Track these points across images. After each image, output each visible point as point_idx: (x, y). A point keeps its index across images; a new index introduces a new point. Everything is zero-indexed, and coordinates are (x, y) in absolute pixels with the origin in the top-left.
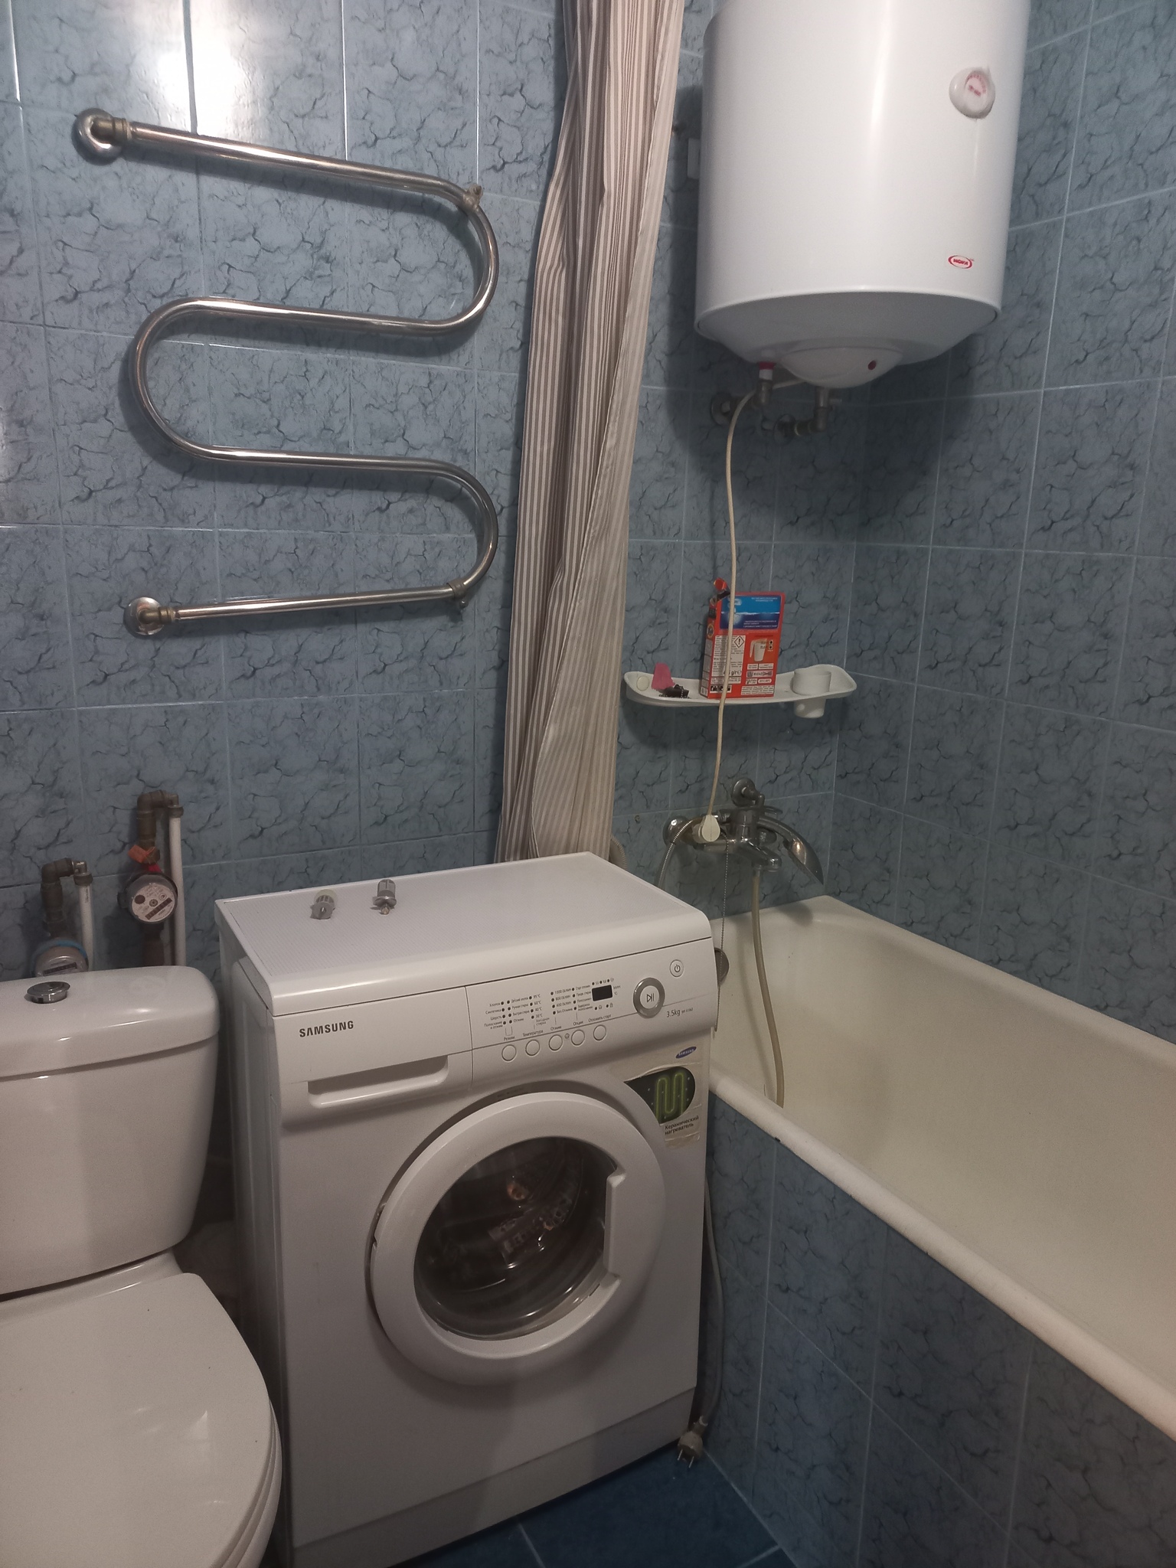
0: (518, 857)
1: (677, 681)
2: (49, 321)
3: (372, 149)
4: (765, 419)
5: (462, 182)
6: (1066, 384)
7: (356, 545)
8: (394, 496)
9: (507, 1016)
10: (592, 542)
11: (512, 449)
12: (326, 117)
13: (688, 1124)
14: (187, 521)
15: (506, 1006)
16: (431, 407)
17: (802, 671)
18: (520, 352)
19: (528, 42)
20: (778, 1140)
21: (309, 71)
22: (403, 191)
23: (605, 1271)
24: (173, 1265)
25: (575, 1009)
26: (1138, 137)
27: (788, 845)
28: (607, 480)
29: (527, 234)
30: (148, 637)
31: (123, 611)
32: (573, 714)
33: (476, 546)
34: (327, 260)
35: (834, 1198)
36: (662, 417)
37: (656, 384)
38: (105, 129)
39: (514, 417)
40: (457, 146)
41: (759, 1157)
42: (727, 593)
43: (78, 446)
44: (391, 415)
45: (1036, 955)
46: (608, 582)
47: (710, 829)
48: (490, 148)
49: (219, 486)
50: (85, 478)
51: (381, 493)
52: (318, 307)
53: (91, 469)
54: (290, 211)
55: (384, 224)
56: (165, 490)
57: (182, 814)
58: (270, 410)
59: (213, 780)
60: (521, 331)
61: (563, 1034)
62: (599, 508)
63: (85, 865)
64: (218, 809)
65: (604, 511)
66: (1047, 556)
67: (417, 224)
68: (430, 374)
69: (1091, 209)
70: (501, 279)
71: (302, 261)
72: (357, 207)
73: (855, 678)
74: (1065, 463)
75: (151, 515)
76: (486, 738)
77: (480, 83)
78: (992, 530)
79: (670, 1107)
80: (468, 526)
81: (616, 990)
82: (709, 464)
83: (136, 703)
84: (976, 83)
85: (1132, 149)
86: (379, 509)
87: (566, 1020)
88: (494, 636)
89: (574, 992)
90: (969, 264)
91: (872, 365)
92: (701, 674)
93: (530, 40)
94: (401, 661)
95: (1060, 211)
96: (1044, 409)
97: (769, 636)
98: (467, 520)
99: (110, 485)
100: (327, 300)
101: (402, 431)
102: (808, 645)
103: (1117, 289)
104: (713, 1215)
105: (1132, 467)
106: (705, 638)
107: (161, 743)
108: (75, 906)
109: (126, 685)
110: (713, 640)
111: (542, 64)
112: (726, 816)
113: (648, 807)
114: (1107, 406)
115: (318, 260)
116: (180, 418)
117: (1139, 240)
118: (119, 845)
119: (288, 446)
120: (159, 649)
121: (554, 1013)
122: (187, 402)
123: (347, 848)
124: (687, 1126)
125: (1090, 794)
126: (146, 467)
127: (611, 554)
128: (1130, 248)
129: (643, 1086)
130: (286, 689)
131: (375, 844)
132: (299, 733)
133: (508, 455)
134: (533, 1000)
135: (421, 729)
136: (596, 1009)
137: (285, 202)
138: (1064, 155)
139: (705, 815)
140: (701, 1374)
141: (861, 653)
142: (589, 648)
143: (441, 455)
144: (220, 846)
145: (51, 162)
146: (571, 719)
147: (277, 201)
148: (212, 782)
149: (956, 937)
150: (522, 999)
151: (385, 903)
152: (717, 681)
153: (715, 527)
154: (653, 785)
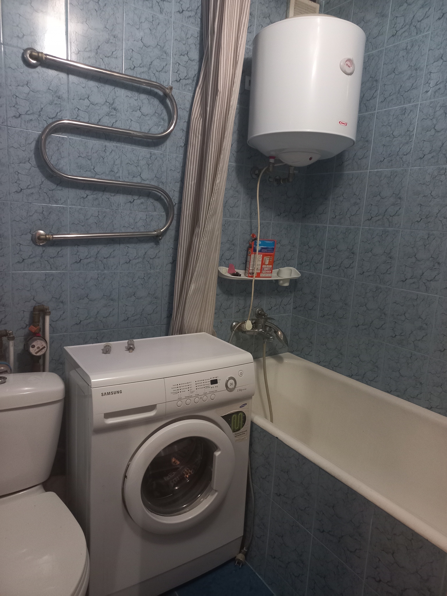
0: (178, 334)
1: (237, 271)
2: (9, 125)
3: (133, 71)
4: (270, 177)
5: (165, 84)
6: (377, 169)
7: (121, 215)
8: (136, 197)
9: (179, 390)
10: (210, 217)
11: (179, 182)
12: (117, 58)
13: (243, 433)
14: (58, 202)
15: (179, 386)
16: (151, 166)
17: (281, 269)
18: (184, 148)
19: (190, 38)
20: (277, 438)
21: (111, 41)
22: (143, 86)
23: (212, 489)
24: (42, 490)
25: (204, 387)
26: (401, 86)
27: (276, 332)
28: (216, 195)
29: (188, 106)
30: (40, 246)
31: (31, 235)
32: (201, 280)
33: (165, 218)
34: (115, 109)
35: (299, 458)
36: (234, 174)
37: (232, 162)
38: (35, 55)
39: (181, 170)
40: (164, 72)
41: (270, 445)
42: (256, 239)
43: (18, 172)
44: (136, 167)
45: (365, 373)
46: (215, 232)
47: (249, 325)
48: (175, 74)
49: (70, 190)
50: (19, 184)
51: (131, 196)
52: (110, 126)
53: (21, 181)
54: (102, 91)
55: (136, 98)
56: (50, 190)
57: (50, 314)
58: (91, 163)
59: (63, 301)
60: (184, 140)
61: (199, 397)
62: (213, 205)
63: (12, 332)
64: (64, 313)
65: (215, 205)
66: (370, 229)
67: (148, 99)
68: (151, 153)
69: (385, 110)
70: (178, 121)
71: (106, 109)
72: (127, 91)
73: (300, 272)
74: (376, 196)
75: (44, 199)
76: (166, 289)
77: (172, 50)
78: (350, 220)
79: (237, 426)
80: (163, 210)
81: (219, 381)
82: (250, 192)
83: (34, 270)
84: (348, 63)
85: (399, 90)
86: (130, 202)
87: (201, 392)
88: (171, 251)
89: (204, 381)
90: (346, 124)
91: (311, 159)
92: (245, 268)
93: (191, 37)
94: (136, 259)
95: (375, 110)
96: (369, 177)
97: (270, 255)
98: (162, 208)
99: (29, 187)
100: (114, 124)
101: (140, 174)
102: (283, 260)
103: (394, 137)
104: (251, 468)
105: (400, 198)
106: (247, 255)
107: (43, 286)
108: (7, 348)
109: (31, 264)
110: (250, 256)
111: (195, 46)
112: (254, 321)
113: (225, 317)
114: (391, 177)
115: (111, 109)
116: (57, 164)
117: (402, 121)
118: (25, 326)
119: (97, 176)
120: (44, 250)
121: (197, 389)
122: (60, 158)
123: (113, 329)
124: (243, 434)
125: (385, 314)
126: (43, 181)
127: (216, 222)
128: (399, 124)
129: (227, 418)
130: (92, 268)
131: (123, 328)
132: (96, 285)
133: (178, 185)
134: (189, 384)
135: (142, 285)
136: (212, 388)
137: (100, 87)
138: (376, 91)
139: (246, 321)
140: (245, 531)
141: (302, 263)
142: (207, 256)
143: (154, 183)
144: (64, 327)
145: (13, 66)
146: (200, 282)
147: (97, 86)
148: (62, 302)
149: (336, 367)
150: (185, 383)
151: (130, 348)
152: (251, 271)
153: (252, 215)
154: (227, 309)
